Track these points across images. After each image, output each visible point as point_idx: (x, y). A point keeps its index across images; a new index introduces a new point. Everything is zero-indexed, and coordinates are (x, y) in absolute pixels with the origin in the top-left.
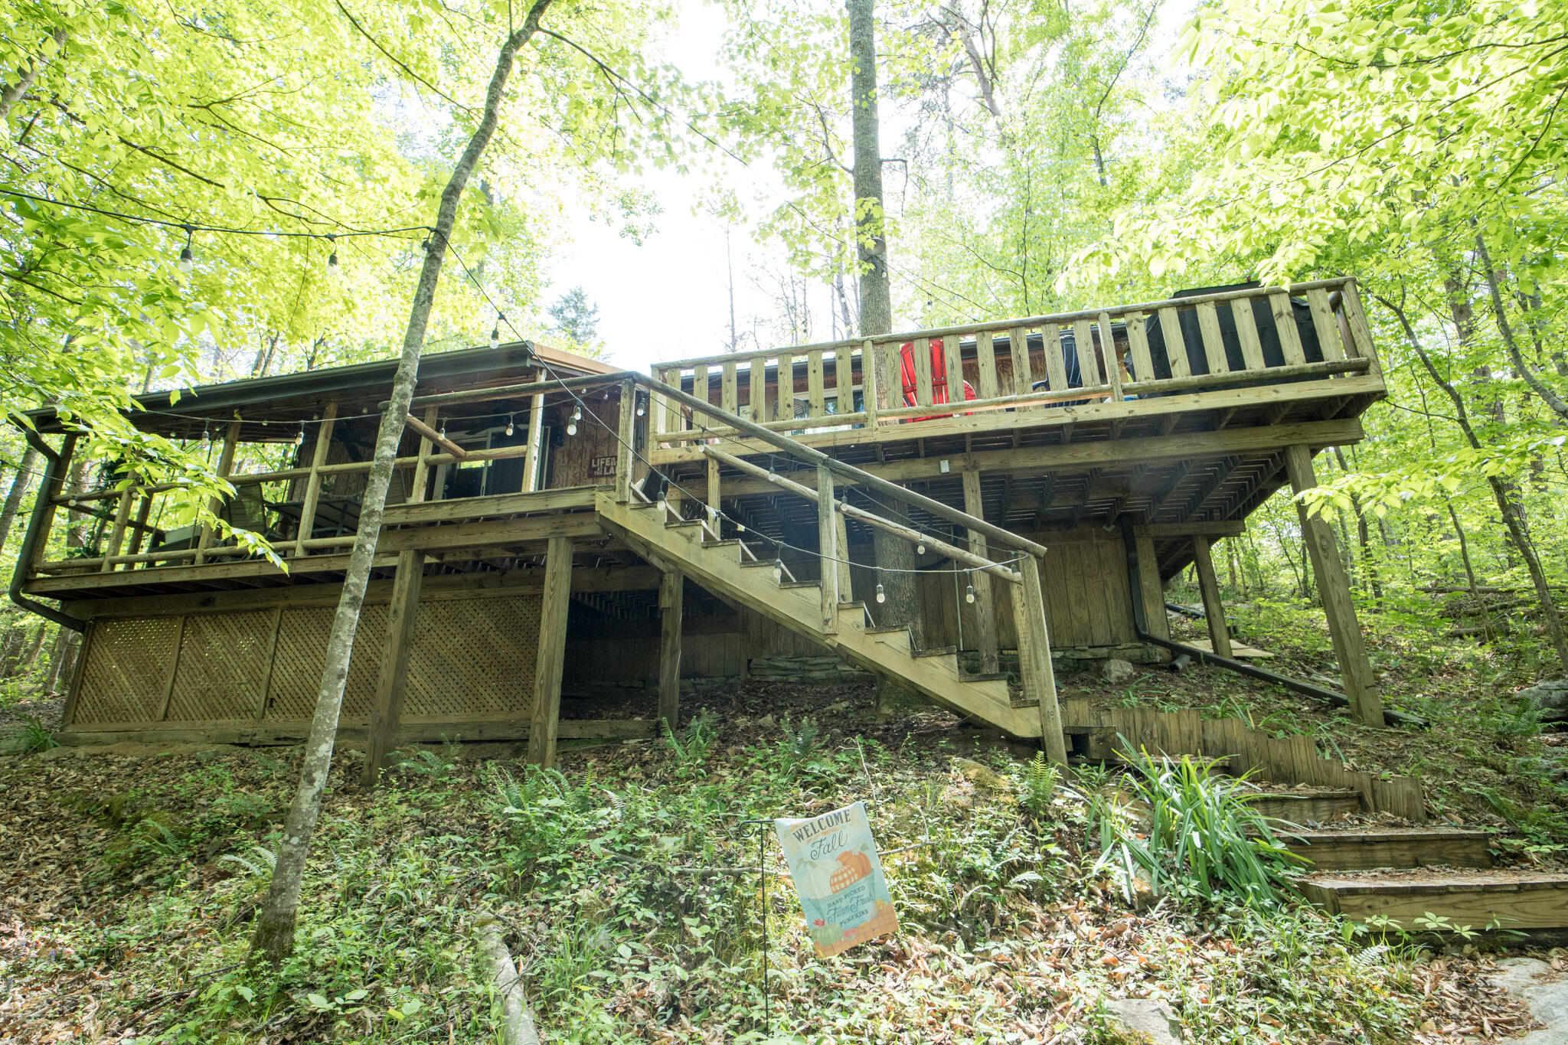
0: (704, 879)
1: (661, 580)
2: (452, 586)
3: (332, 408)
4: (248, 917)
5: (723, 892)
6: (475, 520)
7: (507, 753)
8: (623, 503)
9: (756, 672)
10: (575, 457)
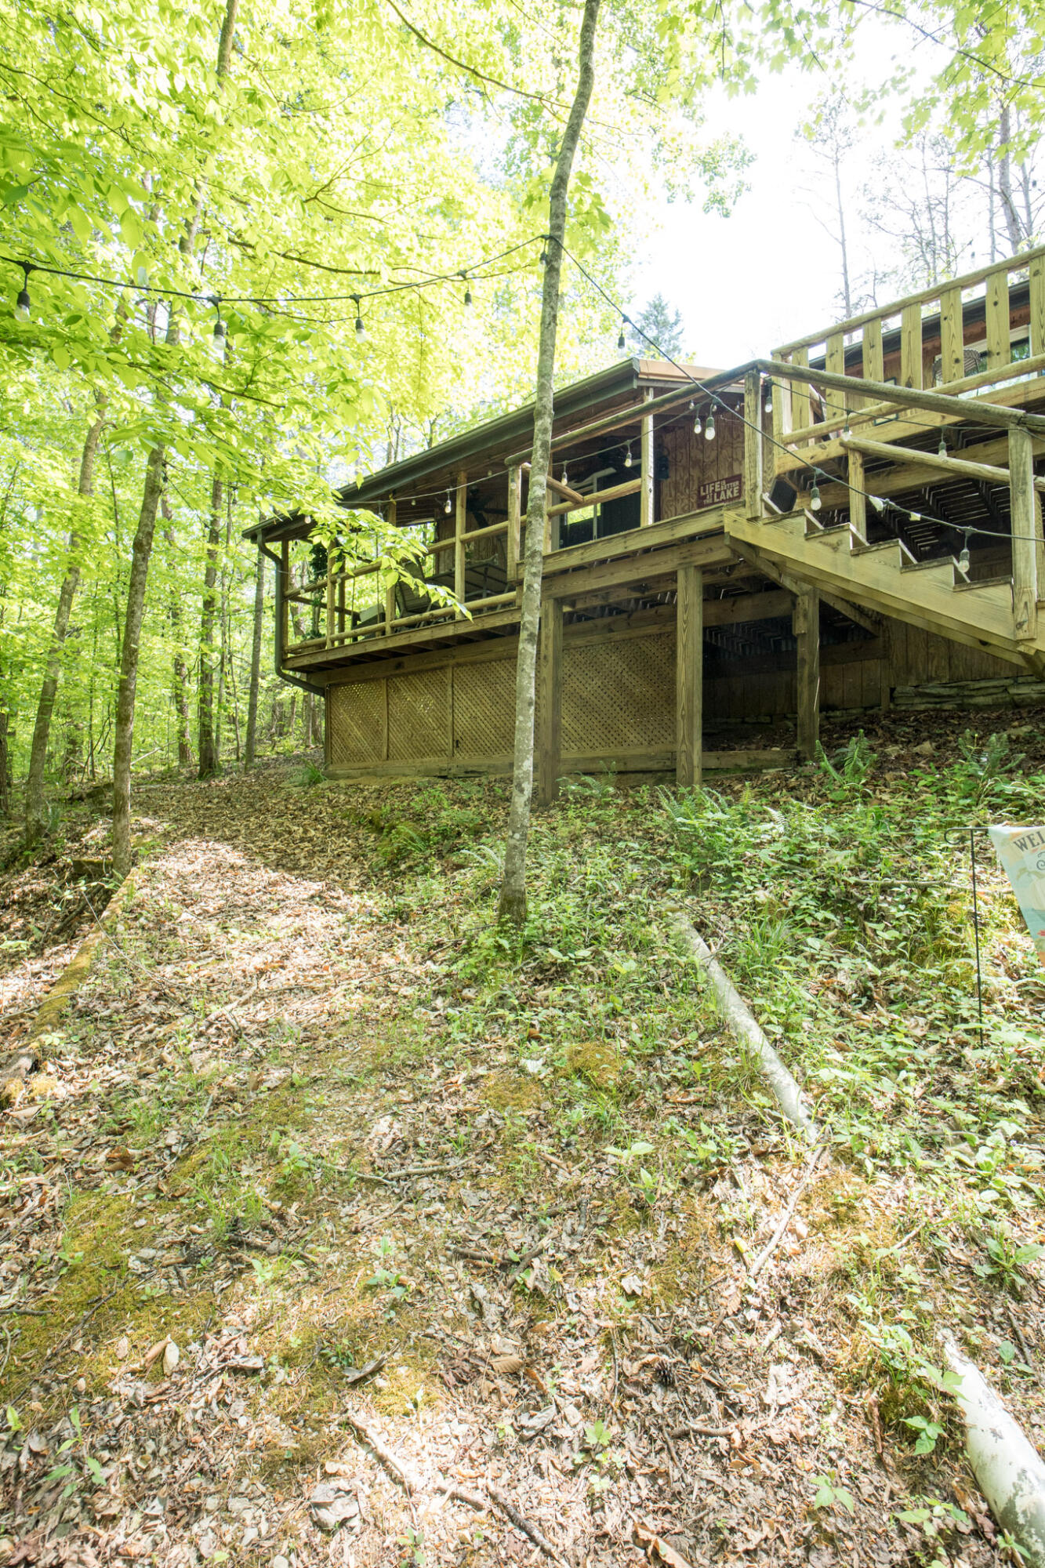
0: (884, 890)
1: (794, 604)
2: (584, 633)
3: (462, 477)
4: (486, 894)
5: (907, 902)
6: (603, 562)
7: (652, 781)
8: (754, 519)
9: (900, 701)
10: (682, 488)
